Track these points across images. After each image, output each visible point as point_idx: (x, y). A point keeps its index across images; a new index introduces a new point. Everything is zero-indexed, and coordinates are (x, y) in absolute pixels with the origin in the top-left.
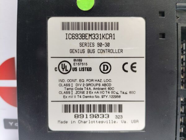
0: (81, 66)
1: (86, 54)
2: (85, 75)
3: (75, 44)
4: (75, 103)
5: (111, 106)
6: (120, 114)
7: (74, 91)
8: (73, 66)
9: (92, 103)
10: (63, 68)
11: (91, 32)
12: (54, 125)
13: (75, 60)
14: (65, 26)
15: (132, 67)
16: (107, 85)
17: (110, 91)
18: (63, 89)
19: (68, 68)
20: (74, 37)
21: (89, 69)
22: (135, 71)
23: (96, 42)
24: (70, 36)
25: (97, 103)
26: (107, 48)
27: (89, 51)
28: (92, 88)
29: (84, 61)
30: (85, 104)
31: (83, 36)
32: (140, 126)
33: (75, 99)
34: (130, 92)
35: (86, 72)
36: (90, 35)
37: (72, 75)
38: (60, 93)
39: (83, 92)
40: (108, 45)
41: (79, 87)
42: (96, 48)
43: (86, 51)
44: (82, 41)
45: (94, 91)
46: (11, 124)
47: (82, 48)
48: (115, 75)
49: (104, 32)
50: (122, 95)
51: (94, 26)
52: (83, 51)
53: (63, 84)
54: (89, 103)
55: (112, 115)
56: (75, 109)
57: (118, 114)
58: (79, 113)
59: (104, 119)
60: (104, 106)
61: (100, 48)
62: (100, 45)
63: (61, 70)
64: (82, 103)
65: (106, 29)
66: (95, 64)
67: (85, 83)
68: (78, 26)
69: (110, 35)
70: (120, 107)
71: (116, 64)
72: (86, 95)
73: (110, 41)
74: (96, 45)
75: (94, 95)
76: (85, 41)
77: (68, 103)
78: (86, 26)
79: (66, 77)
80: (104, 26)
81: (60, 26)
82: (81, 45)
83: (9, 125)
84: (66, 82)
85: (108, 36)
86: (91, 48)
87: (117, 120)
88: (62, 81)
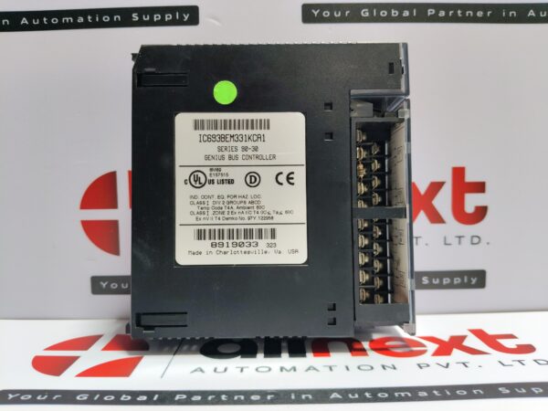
0: (220, 178)
1: (227, 162)
2: (225, 190)
3: (212, 148)
4: (213, 227)
5: (260, 231)
6: (273, 241)
7: (211, 211)
8: (209, 178)
9: (235, 227)
10: (196, 180)
11: (232, 132)
12: (183, 257)
13: (211, 170)
14: (198, 125)
15: (288, 178)
16: (255, 203)
17: (259, 211)
18: (195, 209)
19: (203, 180)
20: (210, 139)
21: (231, 182)
22: (293, 184)
23: (240, 145)
24: (206, 138)
25: (242, 227)
26: (255, 153)
27: (230, 158)
28: (235, 206)
29: (224, 170)
30: (226, 228)
31: (223, 138)
32: (301, 258)
33: (211, 221)
34: (286, 212)
35: (226, 186)
36: (232, 137)
37: (208, 189)
38: (192, 213)
39: (223, 213)
40: (256, 149)
41: (217, 205)
42: (240, 153)
43: (227, 157)
44: (221, 144)
45: (238, 211)
46: (104, 285)
47: (221, 153)
48: (267, 187)
49: (250, 132)
50: (274, 215)
51: (238, 125)
52: (223, 158)
53: (196, 201)
54: (231, 227)
55: (263, 243)
56: (212, 234)
57: (270, 241)
58: (217, 241)
59: (251, 249)
60: (251, 230)
61: (245, 153)
62: (245, 149)
63: (193, 183)
64: (221, 227)
65: (252, 128)
66: (238, 175)
67: (226, 200)
68: (215, 125)
69: (259, 137)
70: (273, 232)
71: (267, 175)
72: (226, 216)
73: (259, 144)
74: (240, 149)
75: (237, 215)
76: (225, 144)
77: (202, 227)
78: (226, 125)
79: (199, 192)
80: (251, 125)
81: (191, 125)
82: (220, 149)
83: (101, 286)
84: (200, 200)
85: (255, 138)
86: (233, 154)
87: (269, 249)
88: (195, 197)
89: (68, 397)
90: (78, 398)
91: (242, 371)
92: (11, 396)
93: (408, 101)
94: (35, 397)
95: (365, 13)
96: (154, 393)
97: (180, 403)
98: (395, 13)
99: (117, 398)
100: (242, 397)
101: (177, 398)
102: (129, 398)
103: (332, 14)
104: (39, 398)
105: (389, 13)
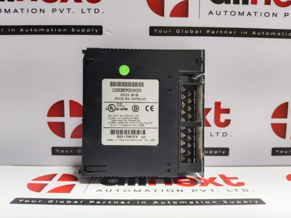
0: (121, 107)
1: (124, 101)
2: (124, 113)
3: (118, 94)
4: (118, 129)
5: (138, 131)
6: (144, 135)
7: (117, 122)
8: (116, 107)
9: (128, 129)
10: (111, 108)
11: (127, 88)
12: (105, 142)
13: (118, 104)
14: (112, 84)
15: (151, 108)
16: (136, 118)
17: (138, 122)
18: (110, 121)
19: (114, 109)
20: (118, 90)
21: (126, 109)
22: (153, 111)
23: (130, 93)
24: (115, 90)
25: (131, 129)
26: (137, 97)
27: (126, 99)
28: (128, 120)
29: (123, 104)
30: (124, 129)
31: (123, 90)
32: (156, 143)
33: (118, 126)
34: (150, 123)
35: (124, 111)
36: (127, 90)
37: (116, 112)
38: (109, 123)
39: (122, 123)
40: (137, 95)
41: (120, 120)
42: (130, 97)
43: (124, 99)
44: (122, 93)
45: (129, 122)
46: (58, 151)
47: (122, 97)
48: (142, 112)
49: (135, 88)
50: (145, 125)
51: (129, 84)
52: (123, 99)
53: (110, 117)
54: (126, 129)
55: (139, 136)
56: (118, 132)
57: (143, 135)
58: (120, 135)
59: (135, 139)
60: (135, 131)
61: (133, 97)
62: (133, 95)
63: (110, 109)
64: (121, 129)
65: (136, 86)
66: (129, 106)
67: (124, 117)
68: (119, 84)
69: (139, 90)
70: (144, 131)
71: (142, 107)
72: (124, 124)
73: (138, 93)
74: (130, 95)
75: (129, 124)
76: (124, 93)
77: (113, 129)
78: (125, 84)
79: (112, 114)
80: (135, 84)
81: (109, 84)
82: (121, 95)
83: (56, 152)
84: (112, 117)
85: (137, 90)
86: (127, 97)
87: (142, 139)
88: (110, 116)
89: (45, 201)
90: (49, 202)
91: (118, 191)
92: (21, 201)
93: (204, 76)
94: (31, 201)
95: (178, 31)
96: (81, 200)
97: (92, 204)
98: (192, 32)
99: (65, 202)
100: (117, 202)
101: (90, 202)
102: (70, 202)
103: (163, 32)
104: (32, 201)
105: (189, 31)
